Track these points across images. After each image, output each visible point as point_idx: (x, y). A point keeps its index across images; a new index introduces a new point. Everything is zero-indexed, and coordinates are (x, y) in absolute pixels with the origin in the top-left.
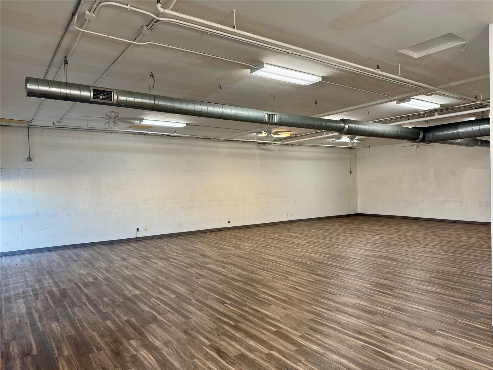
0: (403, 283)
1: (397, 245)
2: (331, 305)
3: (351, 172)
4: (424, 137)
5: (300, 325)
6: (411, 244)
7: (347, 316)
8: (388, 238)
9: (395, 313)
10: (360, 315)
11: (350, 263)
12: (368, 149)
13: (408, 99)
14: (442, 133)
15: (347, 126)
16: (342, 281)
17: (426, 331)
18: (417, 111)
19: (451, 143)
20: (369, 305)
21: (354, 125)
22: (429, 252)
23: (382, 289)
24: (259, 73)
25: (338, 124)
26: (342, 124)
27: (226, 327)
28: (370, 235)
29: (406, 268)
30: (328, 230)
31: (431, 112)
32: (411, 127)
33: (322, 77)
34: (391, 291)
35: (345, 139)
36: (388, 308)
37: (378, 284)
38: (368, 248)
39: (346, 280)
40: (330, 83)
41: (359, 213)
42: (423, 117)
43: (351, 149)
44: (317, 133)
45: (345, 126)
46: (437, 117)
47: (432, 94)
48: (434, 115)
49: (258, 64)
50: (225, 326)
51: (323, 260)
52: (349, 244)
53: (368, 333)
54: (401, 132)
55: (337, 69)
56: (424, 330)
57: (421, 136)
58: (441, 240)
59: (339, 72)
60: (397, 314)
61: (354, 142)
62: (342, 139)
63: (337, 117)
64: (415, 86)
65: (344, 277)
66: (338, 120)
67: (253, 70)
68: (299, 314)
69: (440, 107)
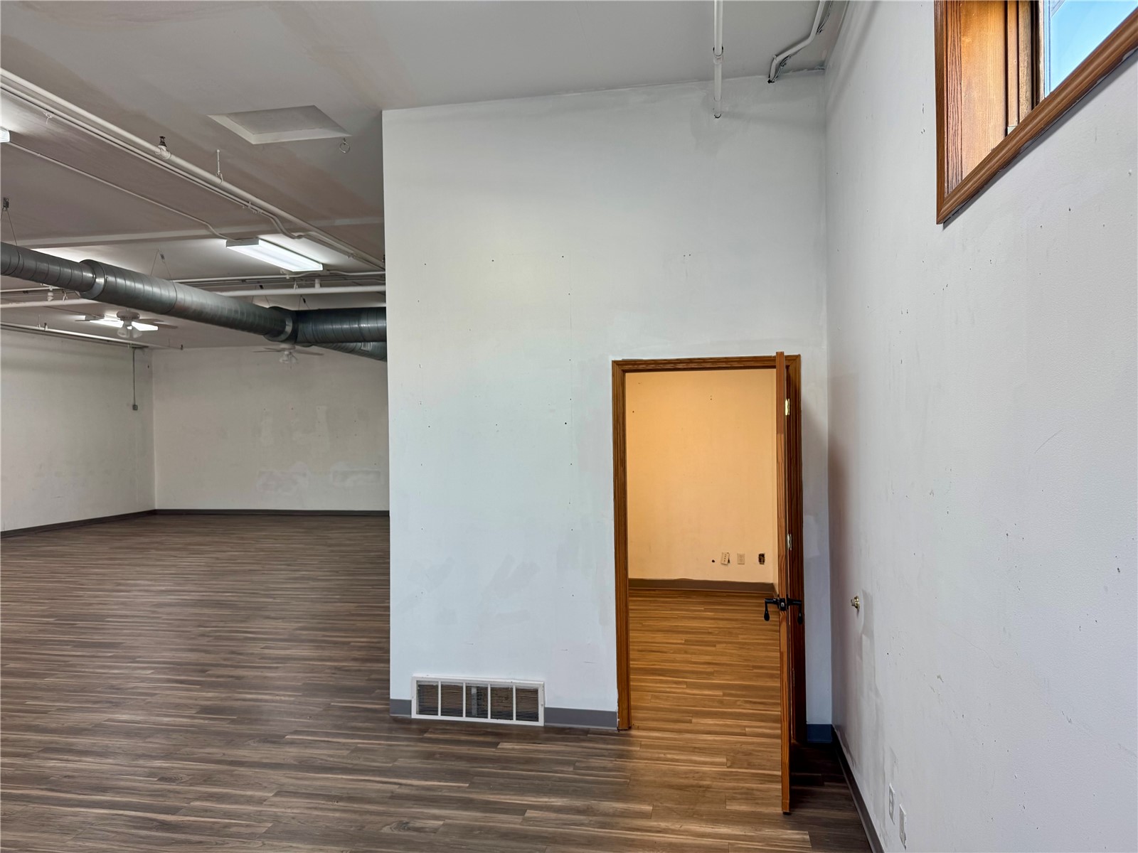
0: (233, 653)
1: (235, 572)
2: (29, 740)
3: (135, 407)
4: (295, 332)
6: (267, 566)
7: (70, 758)
8: (217, 559)
9: (202, 721)
11: (109, 629)
12: (180, 351)
13: (250, 239)
14: (330, 327)
15: (100, 281)
16: (75, 676)
17: (264, 742)
18: (277, 271)
19: (352, 351)
20: (139, 718)
21: (120, 281)
22: (303, 578)
23: (179, 675)
25: (77, 272)
26: (88, 272)
28: (176, 557)
29: (246, 619)
30: (62, 556)
31: (307, 278)
32: (267, 306)
33: (10, 132)
34: (203, 674)
35: (111, 320)
36: (187, 712)
37: (172, 666)
38: (163, 588)
39: (87, 670)
40: (39, 155)
41: (156, 508)
42: (292, 287)
43: (135, 347)
44: (27, 292)
45: (97, 280)
46: (318, 290)
47: (299, 237)
48: (313, 286)
51: (30, 633)
52: (116, 583)
53: (122, 784)
54: (242, 313)
55: (53, 120)
56: (259, 742)
57: (289, 328)
58: (332, 551)
59: (60, 130)
60: (205, 722)
61: (134, 328)
62: (105, 318)
63: (76, 256)
64: (262, 211)
65: (83, 665)
66: (79, 262)
69: (321, 269)
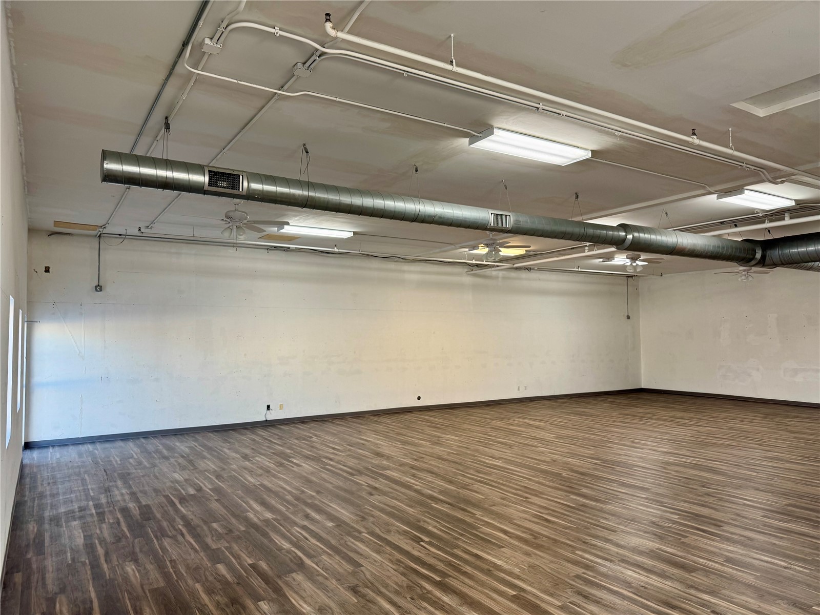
0: (738, 515)
1: (717, 445)
2: (609, 550)
3: (628, 317)
4: (764, 257)
5: (557, 586)
6: (742, 444)
7: (641, 572)
8: (699, 432)
9: (731, 570)
10: (666, 572)
11: (638, 476)
12: (660, 277)
13: (738, 190)
14: (796, 250)
15: (630, 237)
16: (626, 508)
17: (793, 605)
18: (752, 211)
19: (810, 269)
20: (680, 554)
21: (642, 235)
22: (776, 459)
23: (699, 525)
24: (484, 145)
25: (616, 233)
26: (622, 231)
27: (426, 584)
28: (666, 426)
29: (739, 487)
30: (591, 416)
31: (778, 214)
32: (740, 240)
33: (591, 150)
34: (718, 528)
35: (621, 259)
36: (716, 559)
37: (692, 515)
38: (665, 450)
39: (632, 505)
40: (604, 161)
41: (643, 387)
42: (763, 222)
43: (629, 277)
44: (573, 248)
45: (628, 237)
46: (788, 221)
47: (782, 182)
48: (783, 219)
49: (483, 129)
50: (424, 583)
51: (589, 469)
52: (632, 441)
53: (683, 605)
54: (723, 248)
55: (621, 137)
56: (788, 604)
57: (758, 255)
58: (795, 438)
59: (622, 142)
60: (735, 572)
61: (637, 265)
62: (616, 259)
63: (613, 222)
64: (754, 168)
65: (629, 500)
66: (615, 226)
67: (474, 139)
68: (552, 564)
69: (794, 204)
